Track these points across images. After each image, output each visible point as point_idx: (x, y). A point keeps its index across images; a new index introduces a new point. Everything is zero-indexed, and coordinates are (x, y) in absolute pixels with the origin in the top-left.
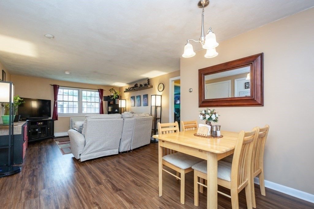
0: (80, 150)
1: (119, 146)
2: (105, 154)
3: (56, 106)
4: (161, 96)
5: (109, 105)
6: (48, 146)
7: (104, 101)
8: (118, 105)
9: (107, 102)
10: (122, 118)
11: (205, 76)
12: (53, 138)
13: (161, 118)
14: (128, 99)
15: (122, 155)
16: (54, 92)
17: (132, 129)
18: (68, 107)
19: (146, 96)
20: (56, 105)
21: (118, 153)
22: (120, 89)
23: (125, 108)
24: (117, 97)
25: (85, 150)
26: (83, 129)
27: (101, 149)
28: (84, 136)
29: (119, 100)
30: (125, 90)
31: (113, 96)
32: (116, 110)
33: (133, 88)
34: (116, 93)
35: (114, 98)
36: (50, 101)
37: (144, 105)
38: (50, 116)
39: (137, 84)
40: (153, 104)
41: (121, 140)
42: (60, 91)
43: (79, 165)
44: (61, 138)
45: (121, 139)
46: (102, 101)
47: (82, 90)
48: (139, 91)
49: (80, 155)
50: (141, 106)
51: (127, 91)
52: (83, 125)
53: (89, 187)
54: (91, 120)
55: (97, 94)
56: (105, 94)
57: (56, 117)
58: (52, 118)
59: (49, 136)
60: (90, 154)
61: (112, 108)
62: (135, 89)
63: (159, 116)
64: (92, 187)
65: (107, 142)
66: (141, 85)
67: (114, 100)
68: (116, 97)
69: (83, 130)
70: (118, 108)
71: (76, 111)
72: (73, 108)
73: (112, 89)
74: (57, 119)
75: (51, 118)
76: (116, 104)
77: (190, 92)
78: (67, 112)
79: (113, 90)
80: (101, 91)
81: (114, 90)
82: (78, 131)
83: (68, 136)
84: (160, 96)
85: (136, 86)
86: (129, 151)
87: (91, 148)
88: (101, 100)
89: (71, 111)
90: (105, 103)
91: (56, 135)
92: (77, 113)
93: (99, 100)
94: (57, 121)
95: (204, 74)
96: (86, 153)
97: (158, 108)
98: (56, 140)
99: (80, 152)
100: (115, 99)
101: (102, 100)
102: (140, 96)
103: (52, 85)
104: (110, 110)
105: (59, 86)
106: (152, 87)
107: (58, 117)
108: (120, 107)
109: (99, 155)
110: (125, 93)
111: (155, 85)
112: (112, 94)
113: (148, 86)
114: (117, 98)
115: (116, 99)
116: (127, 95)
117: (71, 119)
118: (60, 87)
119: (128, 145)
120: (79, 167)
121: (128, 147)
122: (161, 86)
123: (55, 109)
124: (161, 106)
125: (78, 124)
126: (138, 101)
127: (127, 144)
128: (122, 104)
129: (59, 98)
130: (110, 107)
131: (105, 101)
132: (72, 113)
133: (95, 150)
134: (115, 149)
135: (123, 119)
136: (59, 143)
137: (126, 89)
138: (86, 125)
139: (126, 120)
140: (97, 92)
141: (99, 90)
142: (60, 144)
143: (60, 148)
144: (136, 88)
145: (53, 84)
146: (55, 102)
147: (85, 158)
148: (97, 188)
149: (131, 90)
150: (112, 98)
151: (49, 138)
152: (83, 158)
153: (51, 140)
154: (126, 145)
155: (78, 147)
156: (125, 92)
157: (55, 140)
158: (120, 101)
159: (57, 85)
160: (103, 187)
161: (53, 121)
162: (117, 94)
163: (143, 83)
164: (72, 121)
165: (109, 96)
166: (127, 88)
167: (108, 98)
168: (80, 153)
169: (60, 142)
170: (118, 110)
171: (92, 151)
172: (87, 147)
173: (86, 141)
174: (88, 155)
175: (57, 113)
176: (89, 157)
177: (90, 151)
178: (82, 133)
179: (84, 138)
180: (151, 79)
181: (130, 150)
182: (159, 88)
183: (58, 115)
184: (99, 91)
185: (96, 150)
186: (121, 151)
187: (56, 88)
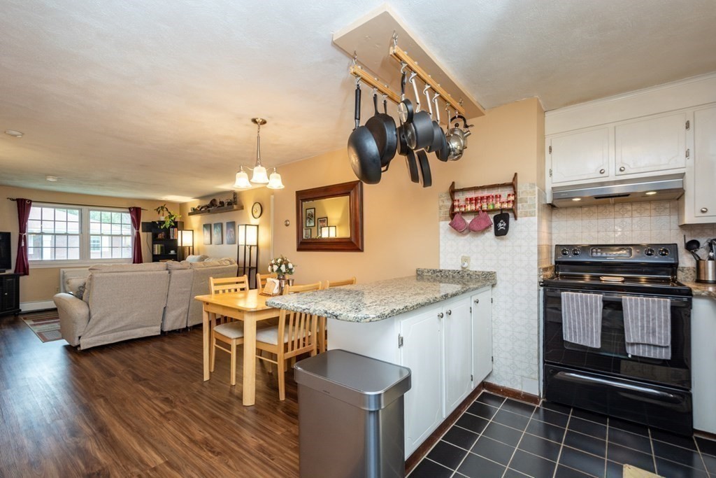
0: (79, 329)
1: (163, 320)
2: (133, 335)
3: (23, 245)
4: (258, 226)
5: (155, 240)
6: (7, 329)
7: (143, 231)
8: (175, 241)
9: (150, 234)
10: (167, 269)
11: (304, 203)
12: (18, 315)
13: (257, 268)
14: (199, 229)
15: (170, 338)
16: (17, 215)
17: (189, 289)
18: (55, 248)
19: (232, 225)
20: (23, 243)
21: (159, 333)
22: (182, 206)
23: (191, 248)
24: (173, 224)
25: (90, 329)
26: (86, 291)
27: (123, 327)
28: (88, 305)
29: (178, 230)
30: (190, 211)
31: (164, 222)
32: (172, 252)
33: (208, 207)
34: (171, 216)
35: (167, 227)
36: (9, 233)
37: (229, 243)
38: (9, 267)
39: (214, 200)
40: (241, 242)
41: (167, 308)
42: (34, 212)
43: (77, 357)
44: (38, 314)
45: (165, 308)
46: (138, 233)
47: (90, 210)
48: (218, 214)
49: (80, 337)
50: (222, 243)
51: (195, 212)
52: (85, 284)
53: (93, 380)
54: (101, 274)
55: (127, 218)
56: (145, 218)
57: (23, 268)
58: (15, 271)
59: (6, 310)
60: (100, 337)
61: (162, 247)
62: (209, 211)
63: (253, 265)
64: (97, 380)
65: (136, 314)
66: (222, 203)
67: (167, 231)
68: (170, 225)
69: (84, 294)
70: (175, 247)
71: (74, 255)
72: (67, 248)
73: (162, 208)
74: (26, 272)
75: (11, 272)
76: (172, 238)
77: (287, 225)
78: (51, 257)
79: (165, 209)
80: (136, 212)
81: (167, 210)
82: (76, 296)
83: (55, 310)
84: (256, 227)
85: (213, 203)
86: (184, 329)
87: (102, 325)
88: (135, 231)
89: (61, 256)
90: (145, 237)
91: (25, 306)
92: (78, 258)
93: (132, 230)
94: (26, 276)
95: (302, 200)
96: (92, 334)
97: (252, 248)
98: (25, 319)
99: (80, 332)
100: (169, 228)
101: (138, 229)
102: (221, 225)
103: (13, 200)
104: (157, 251)
105: (31, 201)
106: (242, 208)
107: (30, 267)
108: (179, 245)
109: (118, 338)
110: (191, 216)
111: (248, 204)
112: (162, 219)
113: (233, 207)
114: (173, 227)
115: (171, 229)
116: (195, 221)
117: (62, 273)
118: (33, 203)
119: (182, 317)
120: (78, 358)
121: (182, 322)
122: (258, 207)
123: (22, 251)
124: (257, 246)
125: (76, 281)
126: (217, 233)
127: (180, 315)
128: (185, 239)
129: (32, 226)
130: (156, 245)
131: (147, 232)
132: (66, 259)
133: (111, 329)
134: (155, 326)
135: (167, 272)
136: (33, 323)
137: (194, 209)
138: (90, 284)
139: (175, 273)
140: (128, 213)
141: (130, 209)
142: (35, 325)
143: (36, 331)
144: (213, 208)
145: (15, 197)
146: (20, 236)
147: (91, 344)
148: (108, 380)
149: (203, 212)
150: (162, 227)
151: (7, 315)
152: (85, 344)
153: (12, 318)
154: (177, 318)
155: (76, 323)
156: (190, 214)
157: (21, 317)
158: (179, 232)
159: (25, 200)
160: (116, 379)
161: (16, 277)
162: (173, 218)
163: (224, 199)
164: (64, 277)
165: (154, 223)
166: (196, 207)
167: (152, 227)
168: (79, 335)
169: (34, 321)
170: (176, 252)
171: (104, 331)
172: (94, 323)
173: (92, 313)
174: (97, 338)
175: (27, 259)
176: (98, 341)
177: (100, 331)
178: (84, 299)
179: (86, 307)
180: (240, 193)
181: (185, 326)
182: (254, 212)
183: (29, 264)
184: (130, 212)
185: (113, 328)
186: (167, 329)
187: (23, 207)
